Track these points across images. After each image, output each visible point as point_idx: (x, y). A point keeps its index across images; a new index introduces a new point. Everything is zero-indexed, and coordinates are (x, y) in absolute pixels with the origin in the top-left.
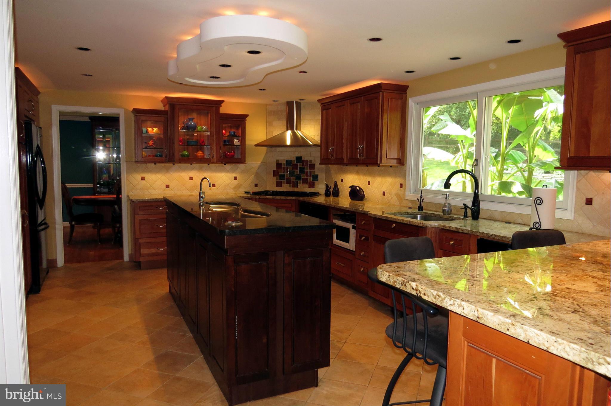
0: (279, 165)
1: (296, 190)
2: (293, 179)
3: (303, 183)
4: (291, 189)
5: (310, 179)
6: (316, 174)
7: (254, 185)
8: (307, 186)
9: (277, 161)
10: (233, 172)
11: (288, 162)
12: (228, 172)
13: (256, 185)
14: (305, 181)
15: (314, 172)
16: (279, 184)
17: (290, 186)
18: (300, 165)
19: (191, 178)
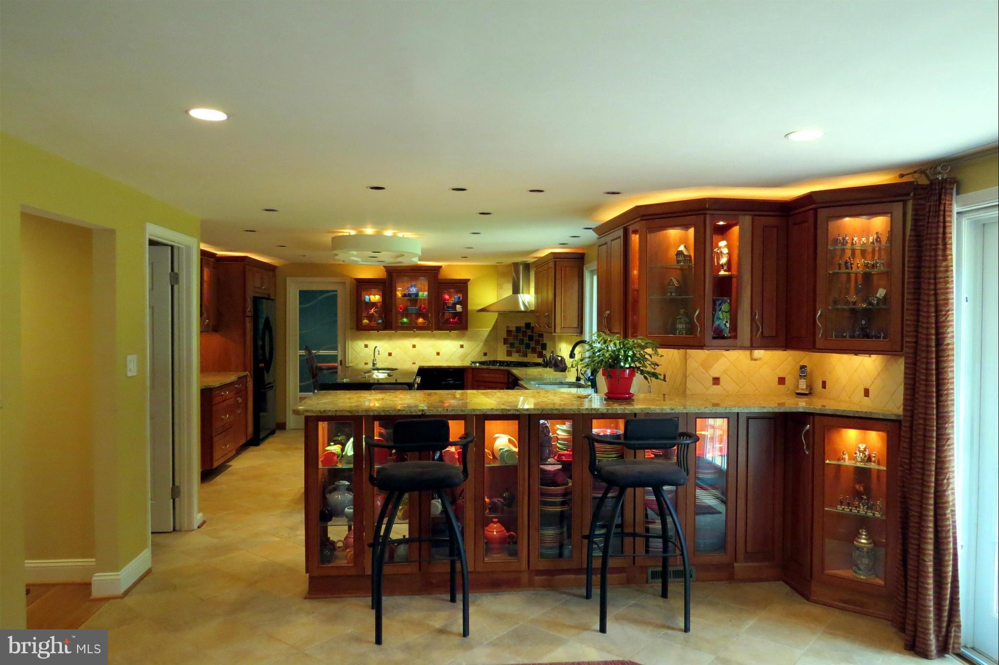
0: (509, 332)
1: (525, 360)
2: (523, 348)
3: (532, 352)
4: (521, 359)
5: (539, 348)
6: (544, 342)
7: (483, 354)
8: (536, 355)
9: (508, 327)
10: (459, 340)
11: (518, 329)
12: (453, 339)
13: (485, 354)
14: (534, 351)
15: (543, 340)
16: (509, 354)
17: (519, 356)
18: (529, 332)
19: (414, 346)
